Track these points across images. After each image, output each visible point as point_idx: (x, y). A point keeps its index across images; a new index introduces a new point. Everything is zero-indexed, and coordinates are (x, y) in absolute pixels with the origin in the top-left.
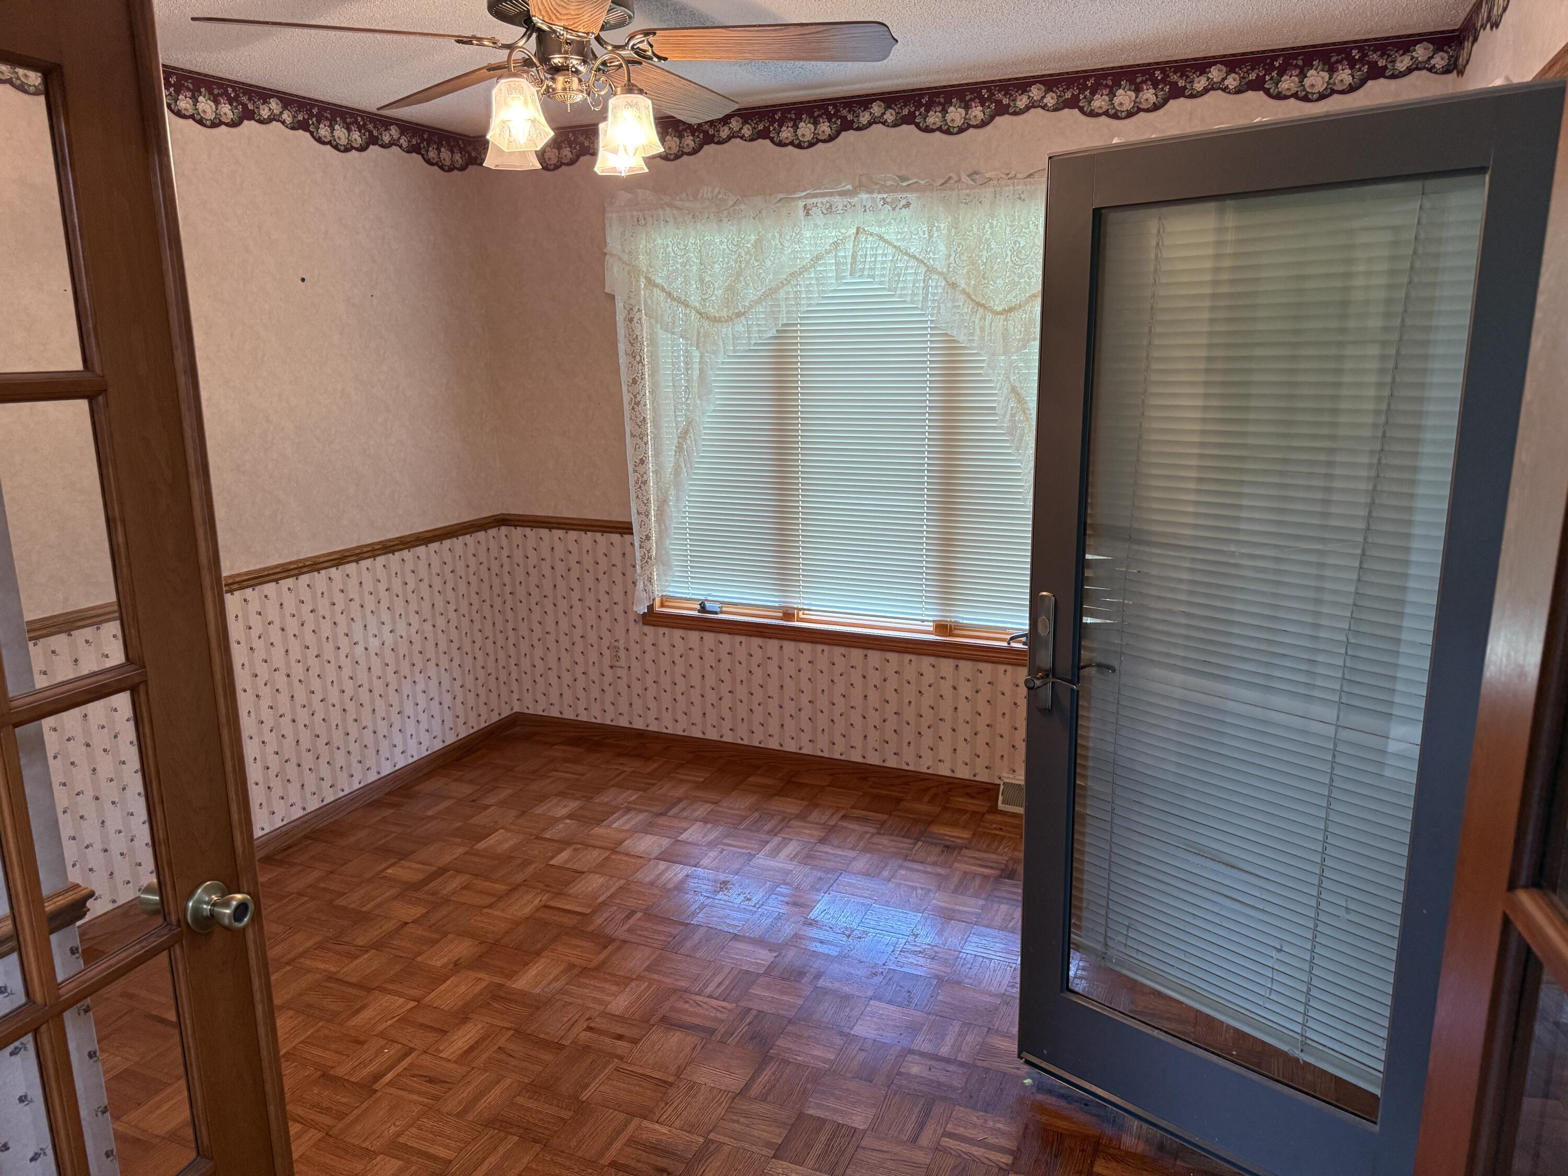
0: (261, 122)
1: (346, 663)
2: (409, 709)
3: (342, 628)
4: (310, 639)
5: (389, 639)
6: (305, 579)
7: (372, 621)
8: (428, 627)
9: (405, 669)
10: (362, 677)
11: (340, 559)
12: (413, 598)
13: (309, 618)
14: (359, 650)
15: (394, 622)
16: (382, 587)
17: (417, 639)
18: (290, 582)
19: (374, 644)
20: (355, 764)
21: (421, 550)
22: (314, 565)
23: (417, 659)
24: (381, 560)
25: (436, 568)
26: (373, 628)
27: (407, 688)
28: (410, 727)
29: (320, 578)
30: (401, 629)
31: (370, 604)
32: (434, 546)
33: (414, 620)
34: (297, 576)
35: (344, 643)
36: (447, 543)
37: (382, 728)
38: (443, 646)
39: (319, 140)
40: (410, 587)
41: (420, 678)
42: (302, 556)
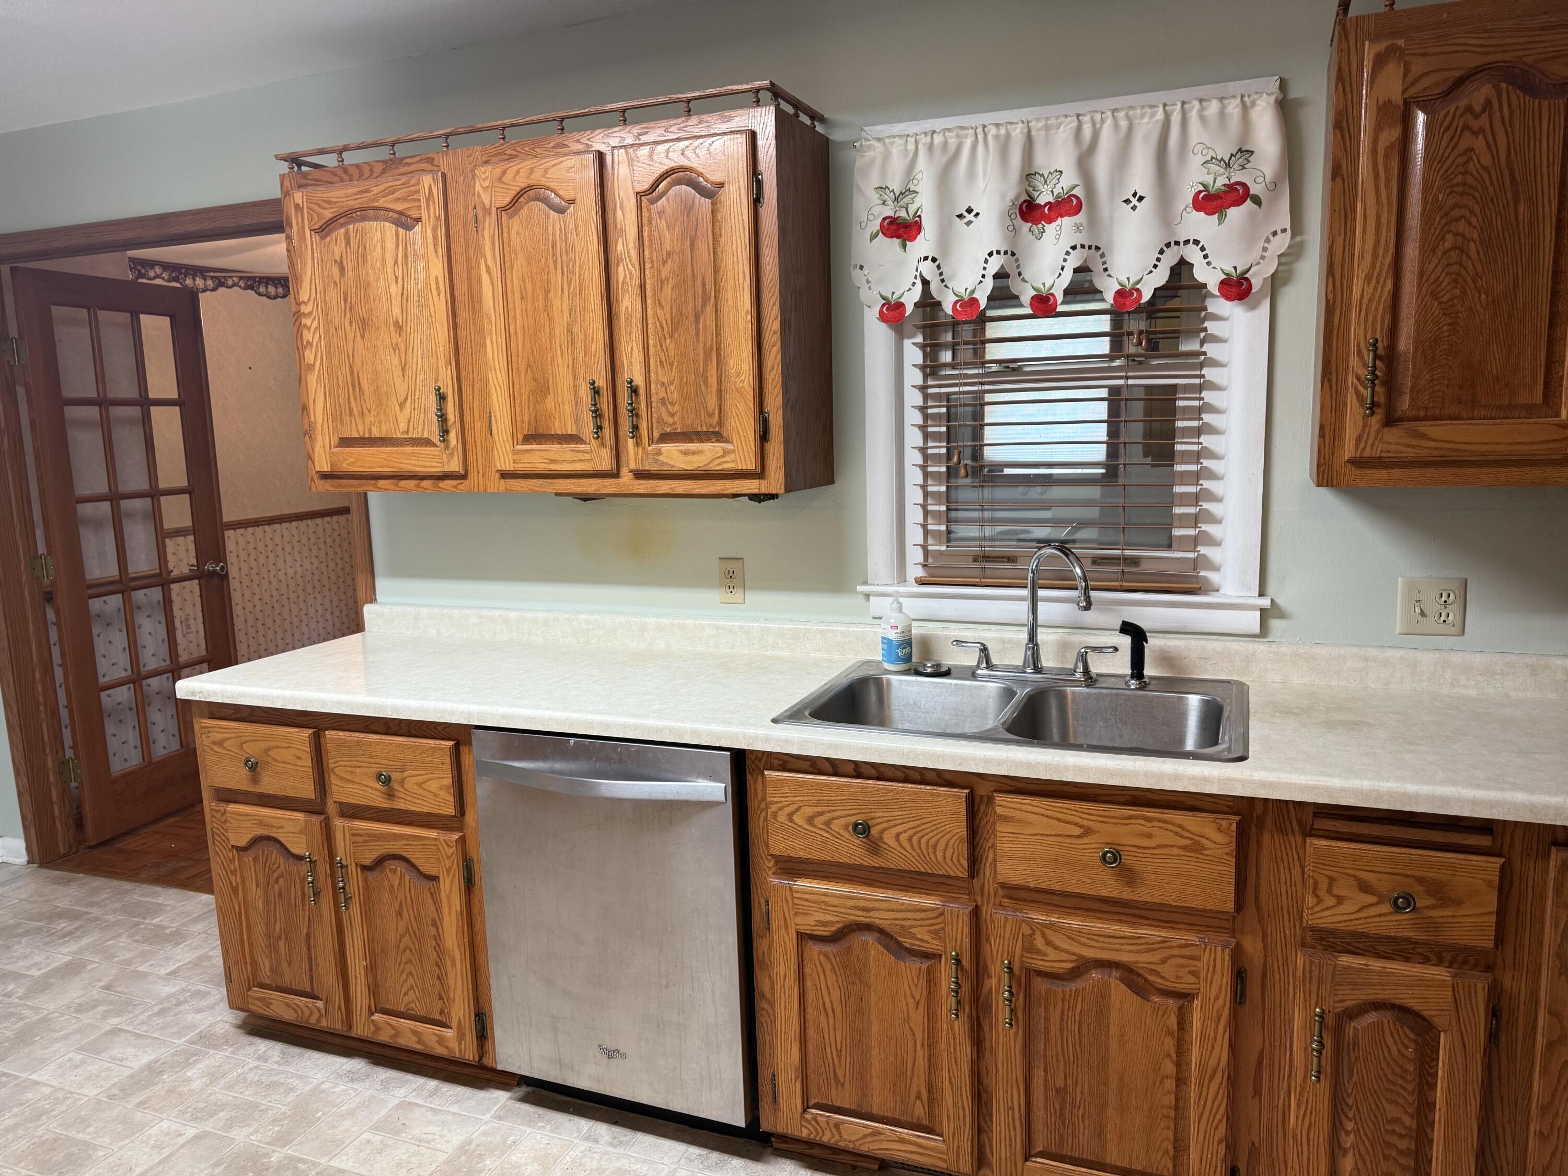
0: (228, 287)
1: (274, 581)
2: (312, 613)
3: (272, 560)
4: (253, 564)
5: (299, 570)
6: (250, 530)
7: (289, 559)
8: (323, 566)
9: (309, 588)
10: (283, 590)
11: (271, 521)
12: (314, 548)
13: (253, 552)
14: (282, 574)
15: (302, 560)
16: (295, 539)
17: (317, 572)
18: (241, 531)
19: (291, 572)
20: (279, 640)
21: (319, 521)
22: (256, 523)
23: (317, 584)
24: (294, 524)
25: (328, 531)
26: (290, 562)
27: (310, 600)
28: (313, 624)
29: (259, 530)
30: (307, 565)
31: (288, 548)
32: (327, 519)
33: (315, 561)
34: (246, 527)
35: (273, 569)
36: (335, 518)
37: (296, 622)
38: (333, 579)
39: (260, 294)
40: (312, 541)
41: (319, 596)
42: (249, 517)
